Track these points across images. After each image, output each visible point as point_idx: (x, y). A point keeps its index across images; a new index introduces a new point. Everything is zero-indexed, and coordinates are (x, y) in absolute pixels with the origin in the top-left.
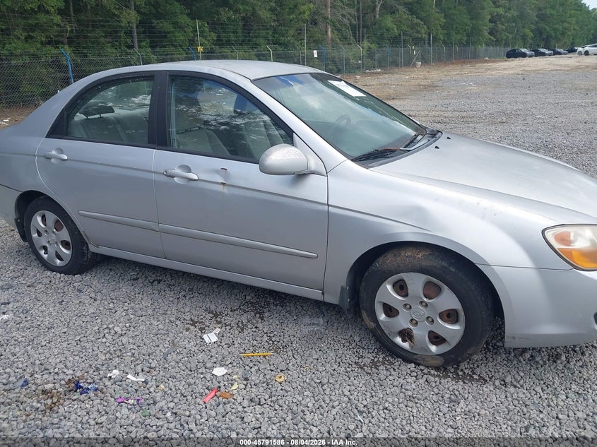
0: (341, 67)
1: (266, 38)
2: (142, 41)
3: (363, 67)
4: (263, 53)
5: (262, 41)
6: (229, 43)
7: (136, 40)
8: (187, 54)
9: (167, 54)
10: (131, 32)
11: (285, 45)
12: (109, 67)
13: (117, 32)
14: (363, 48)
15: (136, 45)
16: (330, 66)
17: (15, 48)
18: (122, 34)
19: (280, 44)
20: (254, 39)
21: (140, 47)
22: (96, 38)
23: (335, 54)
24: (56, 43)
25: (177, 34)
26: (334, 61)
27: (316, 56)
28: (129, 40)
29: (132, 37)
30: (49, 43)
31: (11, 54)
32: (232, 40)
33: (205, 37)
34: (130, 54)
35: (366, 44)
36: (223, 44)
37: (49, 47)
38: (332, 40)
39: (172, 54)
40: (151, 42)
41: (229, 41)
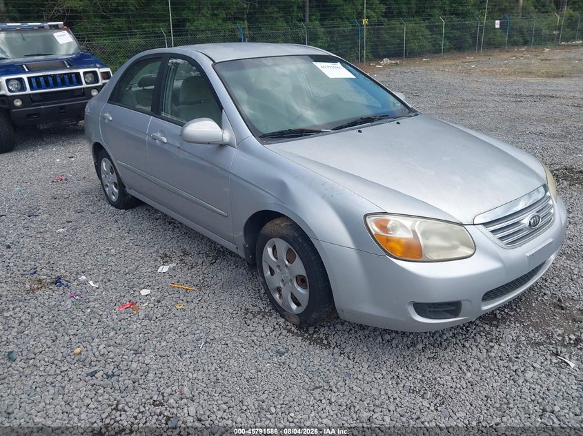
0: (528, 39)
1: (442, 9)
2: (313, 15)
3: (558, 38)
4: (436, 24)
5: (436, 11)
6: (400, 14)
7: (307, 14)
8: (352, 26)
9: (334, 27)
10: (304, 6)
11: (464, 15)
12: (278, 39)
13: (290, 7)
14: (561, 16)
15: (307, 18)
16: (515, 38)
17: (201, 25)
18: (295, 9)
19: (457, 15)
20: (429, 10)
21: (310, 20)
22: (271, 13)
23: (524, 24)
24: (235, 19)
25: (345, 7)
26: (521, 32)
27: (497, 26)
28: (300, 15)
29: (304, 11)
30: (229, 19)
31: (198, 30)
32: (404, 12)
33: (374, 10)
34: (300, 27)
35: (566, 11)
36: (393, 17)
37: (229, 23)
38: (524, 8)
39: (338, 27)
40: (322, 15)
41: (400, 12)
